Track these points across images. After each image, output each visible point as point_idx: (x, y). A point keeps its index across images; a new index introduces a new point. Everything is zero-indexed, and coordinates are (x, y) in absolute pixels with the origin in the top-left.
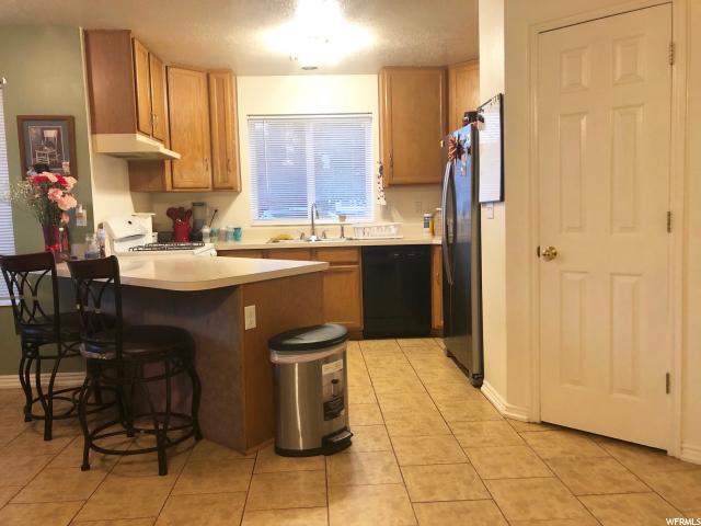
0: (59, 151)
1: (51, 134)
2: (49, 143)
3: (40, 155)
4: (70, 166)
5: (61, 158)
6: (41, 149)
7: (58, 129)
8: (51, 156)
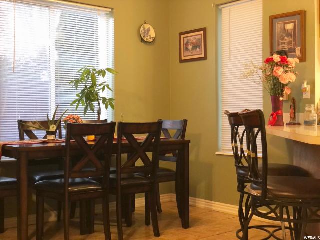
0: (295, 40)
1: (290, 27)
2: (289, 35)
3: (282, 44)
4: (301, 51)
5: (295, 45)
6: (283, 39)
7: (295, 23)
8: (290, 44)
